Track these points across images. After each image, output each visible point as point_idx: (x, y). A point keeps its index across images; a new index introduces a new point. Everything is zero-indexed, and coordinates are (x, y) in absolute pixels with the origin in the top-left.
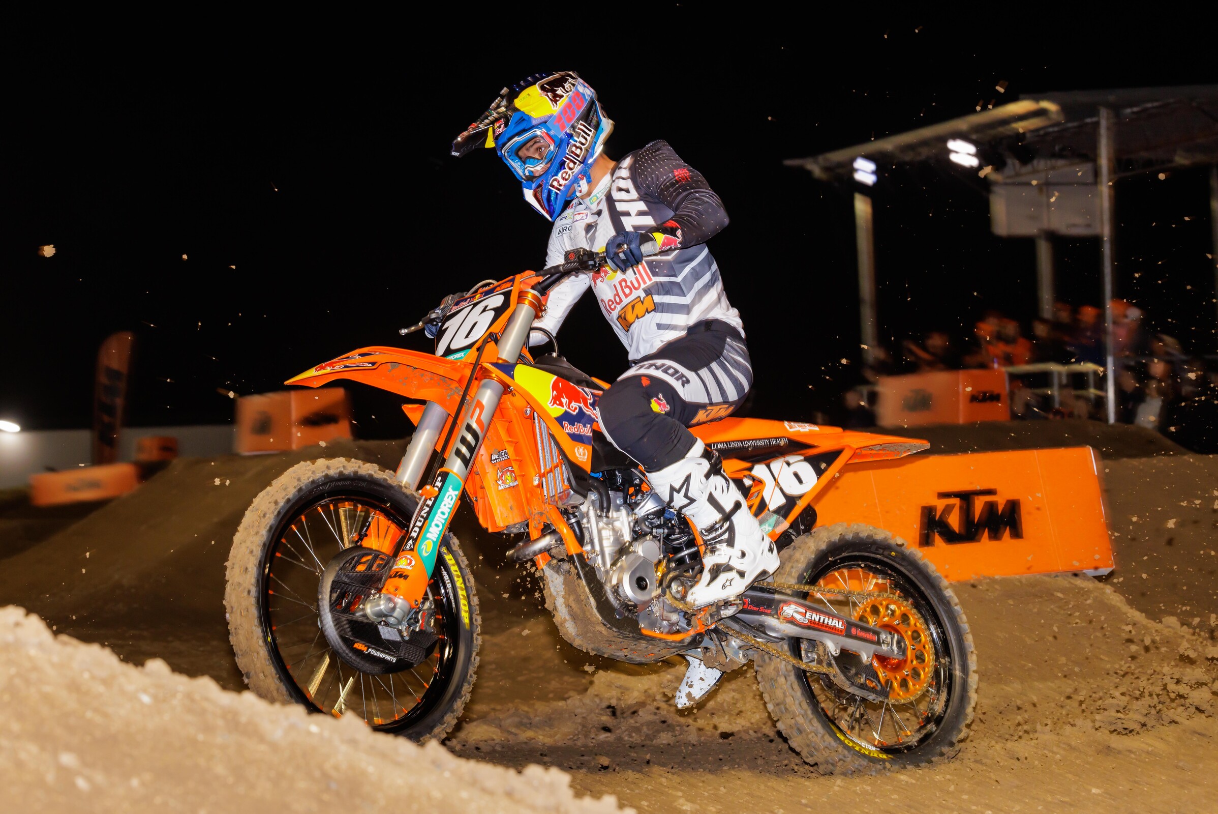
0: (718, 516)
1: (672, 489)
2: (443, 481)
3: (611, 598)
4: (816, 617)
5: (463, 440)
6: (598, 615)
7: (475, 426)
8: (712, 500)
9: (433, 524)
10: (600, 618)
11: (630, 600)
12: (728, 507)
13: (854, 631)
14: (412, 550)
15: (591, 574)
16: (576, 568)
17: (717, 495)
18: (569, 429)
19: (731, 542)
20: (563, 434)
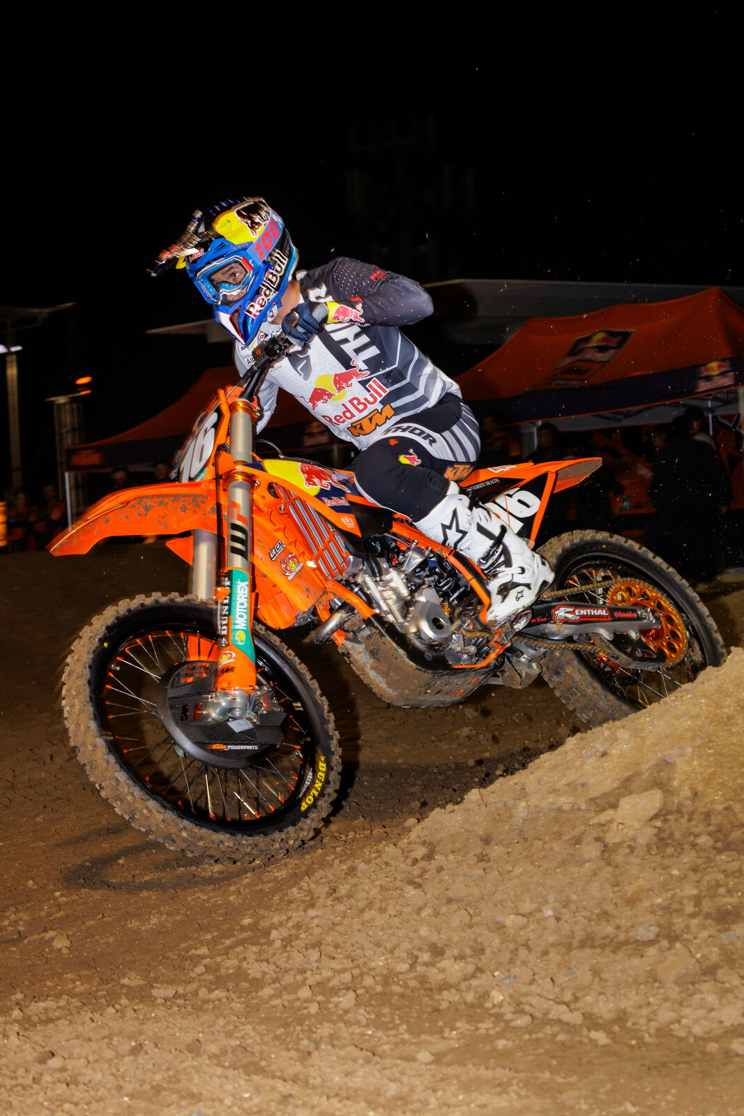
0: (491, 542)
1: (445, 527)
2: (230, 579)
3: (418, 643)
4: (583, 612)
5: (234, 539)
6: (411, 663)
7: (239, 523)
8: (481, 529)
9: (237, 617)
10: (414, 665)
11: (434, 641)
12: (497, 532)
13: (617, 614)
14: (228, 645)
15: (391, 630)
16: (376, 628)
17: (483, 524)
18: (329, 503)
19: (508, 563)
20: (326, 507)
